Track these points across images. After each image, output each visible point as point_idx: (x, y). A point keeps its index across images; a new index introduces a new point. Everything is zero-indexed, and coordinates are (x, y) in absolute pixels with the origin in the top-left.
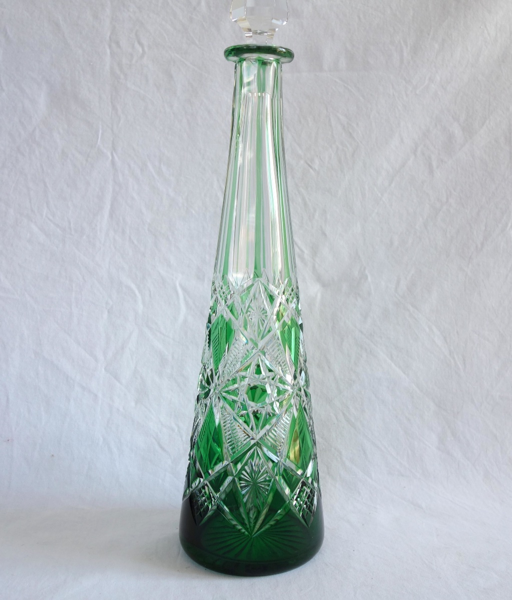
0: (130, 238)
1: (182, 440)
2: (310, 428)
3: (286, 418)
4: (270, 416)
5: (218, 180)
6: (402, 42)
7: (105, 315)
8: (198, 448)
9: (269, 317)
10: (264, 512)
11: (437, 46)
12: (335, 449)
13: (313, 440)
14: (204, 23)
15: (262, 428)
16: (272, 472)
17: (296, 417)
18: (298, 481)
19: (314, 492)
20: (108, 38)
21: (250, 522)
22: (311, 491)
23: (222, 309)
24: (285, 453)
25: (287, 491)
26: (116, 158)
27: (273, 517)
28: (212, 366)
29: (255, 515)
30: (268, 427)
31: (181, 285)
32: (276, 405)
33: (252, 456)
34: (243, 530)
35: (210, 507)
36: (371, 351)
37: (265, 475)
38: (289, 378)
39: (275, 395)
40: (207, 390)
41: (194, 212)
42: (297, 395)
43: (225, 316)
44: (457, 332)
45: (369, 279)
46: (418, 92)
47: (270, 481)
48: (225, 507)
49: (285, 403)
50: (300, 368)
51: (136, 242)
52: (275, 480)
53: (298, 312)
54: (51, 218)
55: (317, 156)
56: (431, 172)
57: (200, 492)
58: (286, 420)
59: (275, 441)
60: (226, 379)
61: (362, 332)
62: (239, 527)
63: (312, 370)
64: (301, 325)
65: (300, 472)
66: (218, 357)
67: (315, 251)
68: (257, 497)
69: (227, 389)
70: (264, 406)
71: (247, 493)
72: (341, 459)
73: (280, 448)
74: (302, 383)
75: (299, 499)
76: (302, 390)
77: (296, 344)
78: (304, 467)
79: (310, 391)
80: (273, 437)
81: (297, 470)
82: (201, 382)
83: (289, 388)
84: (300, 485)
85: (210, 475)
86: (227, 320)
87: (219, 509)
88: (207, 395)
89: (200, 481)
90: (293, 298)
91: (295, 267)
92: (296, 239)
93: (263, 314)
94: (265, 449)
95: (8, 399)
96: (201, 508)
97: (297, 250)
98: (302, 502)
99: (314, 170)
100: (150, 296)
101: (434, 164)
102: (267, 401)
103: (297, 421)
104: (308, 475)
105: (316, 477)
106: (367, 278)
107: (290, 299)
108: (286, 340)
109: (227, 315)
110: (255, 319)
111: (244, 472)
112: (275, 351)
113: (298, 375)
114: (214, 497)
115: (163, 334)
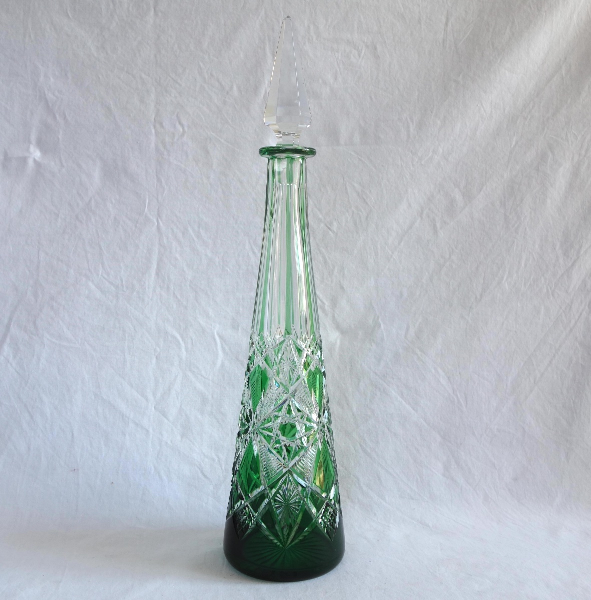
0: (174, 294)
1: (222, 469)
2: (332, 458)
3: (313, 451)
4: (299, 448)
5: (249, 242)
6: (409, 119)
7: (154, 360)
8: (240, 476)
9: (297, 367)
10: (295, 529)
11: (439, 122)
12: (354, 476)
13: (335, 468)
14: (236, 106)
15: (292, 459)
16: (301, 495)
17: (320, 449)
18: (322, 502)
19: (337, 512)
20: (153, 120)
21: (284, 538)
22: (333, 511)
23: (259, 360)
24: (312, 479)
25: (314, 510)
26: (161, 224)
27: (301, 534)
28: (251, 407)
29: (287, 532)
30: (297, 458)
31: (218, 334)
32: (304, 439)
33: (284, 482)
34: (279, 544)
35: (250, 525)
36: (384, 391)
37: (295, 498)
38: (314, 417)
39: (304, 431)
40: (247, 427)
41: (229, 270)
42: (321, 431)
43: (261, 366)
44: (460, 373)
45: (382, 326)
46: (423, 162)
47: (300, 502)
48: (263, 524)
49: (311, 437)
50: (323, 408)
51: (179, 297)
52: (304, 501)
53: (321, 361)
54: (106, 276)
55: (335, 220)
56: (435, 232)
57: (242, 512)
58: (312, 452)
59: (303, 469)
60: (262, 418)
61: (376, 373)
62: (276, 541)
63: (333, 407)
64: (324, 372)
65: (324, 495)
66: (255, 399)
67: (334, 303)
68: (290, 517)
69: (263, 427)
70: (294, 440)
71: (280, 513)
72: (359, 484)
73: (307, 474)
74: (325, 421)
75: (324, 518)
76: (326, 427)
77: (320, 388)
78: (328, 492)
79: (332, 427)
80: (301, 465)
81: (322, 493)
82: (242, 420)
83: (314, 425)
84: (324, 506)
85: (249, 497)
86: (263, 369)
87: (258, 526)
88: (246, 431)
89: (241, 503)
90: (317, 351)
91: (319, 322)
92: (318, 292)
93: (293, 364)
94: (295, 476)
95: (73, 434)
96: (243, 525)
97: (319, 302)
98: (326, 520)
99: (333, 232)
100: (192, 344)
101: (438, 225)
102: (297, 436)
103: (321, 453)
104: (331, 498)
105: (337, 499)
106: (380, 326)
107: (315, 352)
108: (312, 384)
109: (263, 365)
110: (286, 368)
111: (278, 495)
112: (302, 392)
113: (322, 414)
114: (253, 516)
115: (204, 378)
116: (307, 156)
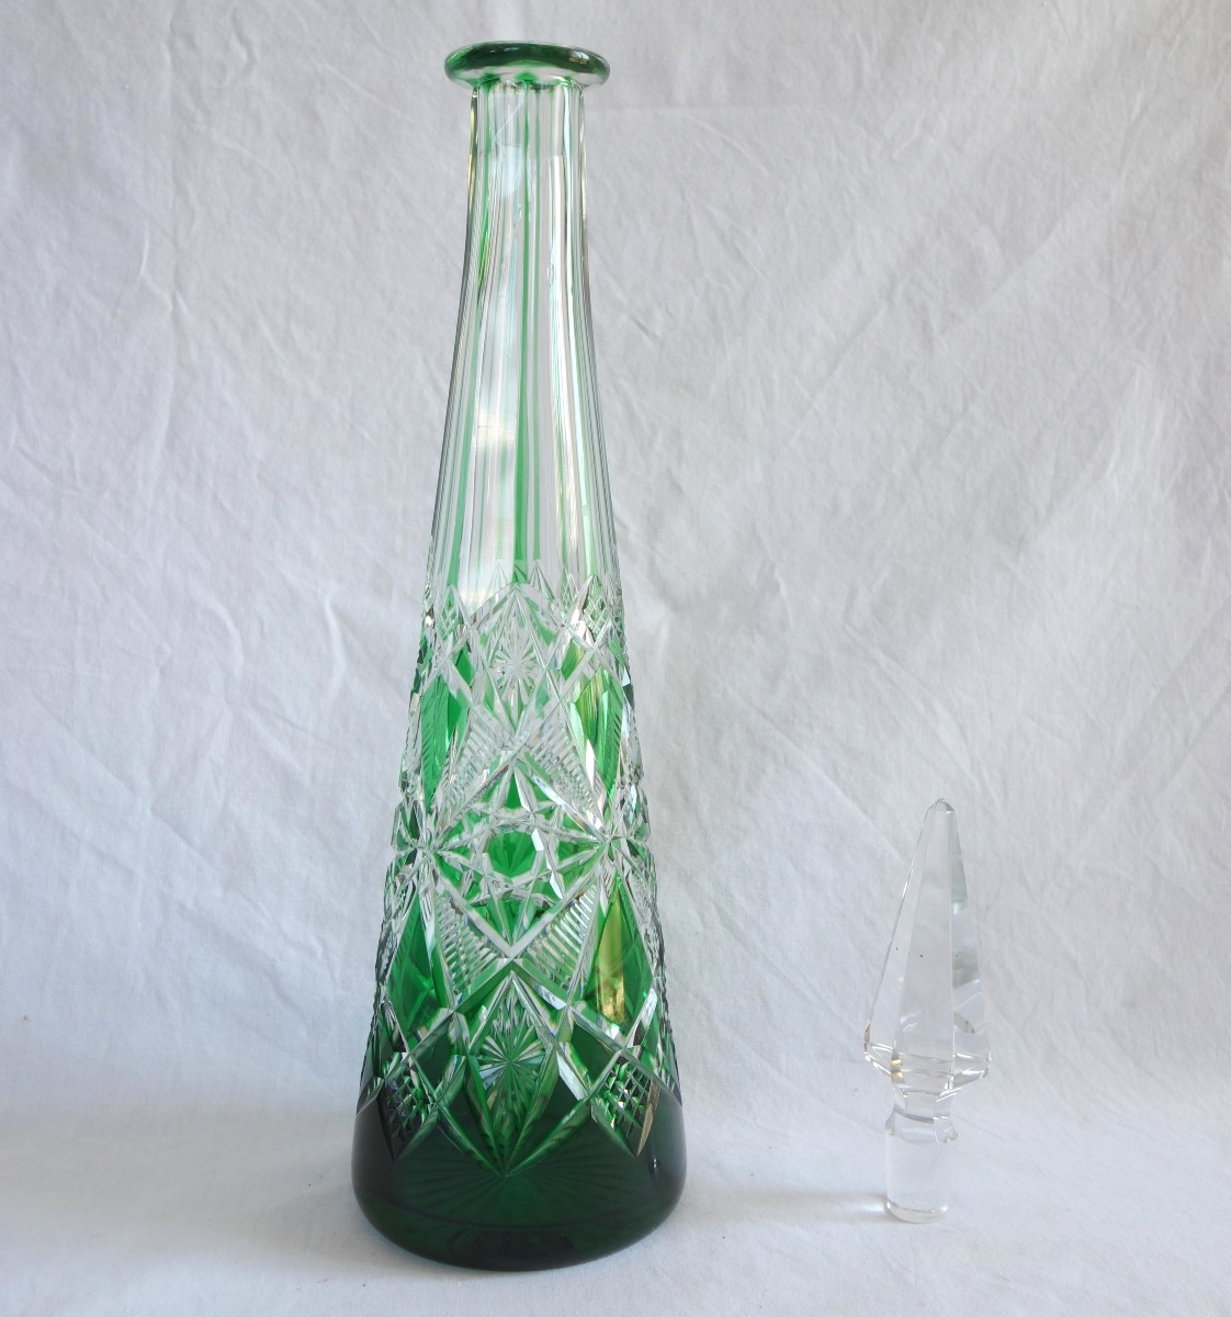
0: (215, 497)
1: (333, 978)
5: (425, 361)
6: (859, 39)
7: (155, 680)
9: (542, 674)
11: (939, 47)
19: (649, 1081)
20: (166, 27)
26: (184, 309)
31: (335, 608)
32: (557, 880)
34: (487, 1163)
35: (423, 1117)
36: (786, 760)
38: (593, 817)
39: (555, 856)
40: (412, 848)
41: (367, 435)
42: (610, 854)
43: (448, 682)
44: (991, 716)
45: (783, 591)
46: (895, 155)
47: (541, 1057)
51: (228, 506)
54: (28, 449)
55: (660, 304)
56: (927, 340)
57: (401, 1083)
58: (583, 913)
61: (765, 715)
62: (479, 1156)
64: (628, 689)
65: (614, 1035)
67: (654, 525)
69: (447, 845)
72: (709, 1020)
81: (609, 1030)
82: (399, 831)
83: (592, 839)
85: (420, 1040)
86: (452, 692)
87: (442, 1127)
88: (410, 861)
93: (528, 664)
96: (403, 1118)
99: (653, 337)
100: (262, 632)
101: (935, 323)
106: (777, 587)
114: (431, 1095)
115: (292, 725)
116: (583, 77)
